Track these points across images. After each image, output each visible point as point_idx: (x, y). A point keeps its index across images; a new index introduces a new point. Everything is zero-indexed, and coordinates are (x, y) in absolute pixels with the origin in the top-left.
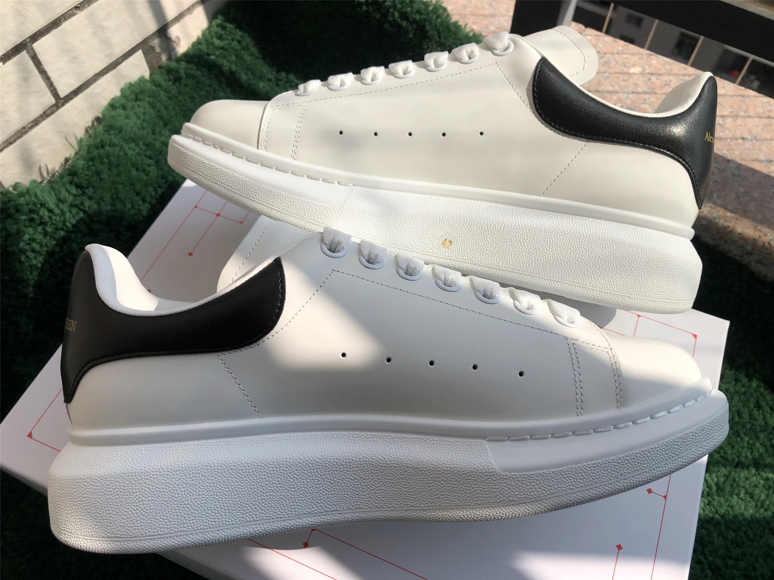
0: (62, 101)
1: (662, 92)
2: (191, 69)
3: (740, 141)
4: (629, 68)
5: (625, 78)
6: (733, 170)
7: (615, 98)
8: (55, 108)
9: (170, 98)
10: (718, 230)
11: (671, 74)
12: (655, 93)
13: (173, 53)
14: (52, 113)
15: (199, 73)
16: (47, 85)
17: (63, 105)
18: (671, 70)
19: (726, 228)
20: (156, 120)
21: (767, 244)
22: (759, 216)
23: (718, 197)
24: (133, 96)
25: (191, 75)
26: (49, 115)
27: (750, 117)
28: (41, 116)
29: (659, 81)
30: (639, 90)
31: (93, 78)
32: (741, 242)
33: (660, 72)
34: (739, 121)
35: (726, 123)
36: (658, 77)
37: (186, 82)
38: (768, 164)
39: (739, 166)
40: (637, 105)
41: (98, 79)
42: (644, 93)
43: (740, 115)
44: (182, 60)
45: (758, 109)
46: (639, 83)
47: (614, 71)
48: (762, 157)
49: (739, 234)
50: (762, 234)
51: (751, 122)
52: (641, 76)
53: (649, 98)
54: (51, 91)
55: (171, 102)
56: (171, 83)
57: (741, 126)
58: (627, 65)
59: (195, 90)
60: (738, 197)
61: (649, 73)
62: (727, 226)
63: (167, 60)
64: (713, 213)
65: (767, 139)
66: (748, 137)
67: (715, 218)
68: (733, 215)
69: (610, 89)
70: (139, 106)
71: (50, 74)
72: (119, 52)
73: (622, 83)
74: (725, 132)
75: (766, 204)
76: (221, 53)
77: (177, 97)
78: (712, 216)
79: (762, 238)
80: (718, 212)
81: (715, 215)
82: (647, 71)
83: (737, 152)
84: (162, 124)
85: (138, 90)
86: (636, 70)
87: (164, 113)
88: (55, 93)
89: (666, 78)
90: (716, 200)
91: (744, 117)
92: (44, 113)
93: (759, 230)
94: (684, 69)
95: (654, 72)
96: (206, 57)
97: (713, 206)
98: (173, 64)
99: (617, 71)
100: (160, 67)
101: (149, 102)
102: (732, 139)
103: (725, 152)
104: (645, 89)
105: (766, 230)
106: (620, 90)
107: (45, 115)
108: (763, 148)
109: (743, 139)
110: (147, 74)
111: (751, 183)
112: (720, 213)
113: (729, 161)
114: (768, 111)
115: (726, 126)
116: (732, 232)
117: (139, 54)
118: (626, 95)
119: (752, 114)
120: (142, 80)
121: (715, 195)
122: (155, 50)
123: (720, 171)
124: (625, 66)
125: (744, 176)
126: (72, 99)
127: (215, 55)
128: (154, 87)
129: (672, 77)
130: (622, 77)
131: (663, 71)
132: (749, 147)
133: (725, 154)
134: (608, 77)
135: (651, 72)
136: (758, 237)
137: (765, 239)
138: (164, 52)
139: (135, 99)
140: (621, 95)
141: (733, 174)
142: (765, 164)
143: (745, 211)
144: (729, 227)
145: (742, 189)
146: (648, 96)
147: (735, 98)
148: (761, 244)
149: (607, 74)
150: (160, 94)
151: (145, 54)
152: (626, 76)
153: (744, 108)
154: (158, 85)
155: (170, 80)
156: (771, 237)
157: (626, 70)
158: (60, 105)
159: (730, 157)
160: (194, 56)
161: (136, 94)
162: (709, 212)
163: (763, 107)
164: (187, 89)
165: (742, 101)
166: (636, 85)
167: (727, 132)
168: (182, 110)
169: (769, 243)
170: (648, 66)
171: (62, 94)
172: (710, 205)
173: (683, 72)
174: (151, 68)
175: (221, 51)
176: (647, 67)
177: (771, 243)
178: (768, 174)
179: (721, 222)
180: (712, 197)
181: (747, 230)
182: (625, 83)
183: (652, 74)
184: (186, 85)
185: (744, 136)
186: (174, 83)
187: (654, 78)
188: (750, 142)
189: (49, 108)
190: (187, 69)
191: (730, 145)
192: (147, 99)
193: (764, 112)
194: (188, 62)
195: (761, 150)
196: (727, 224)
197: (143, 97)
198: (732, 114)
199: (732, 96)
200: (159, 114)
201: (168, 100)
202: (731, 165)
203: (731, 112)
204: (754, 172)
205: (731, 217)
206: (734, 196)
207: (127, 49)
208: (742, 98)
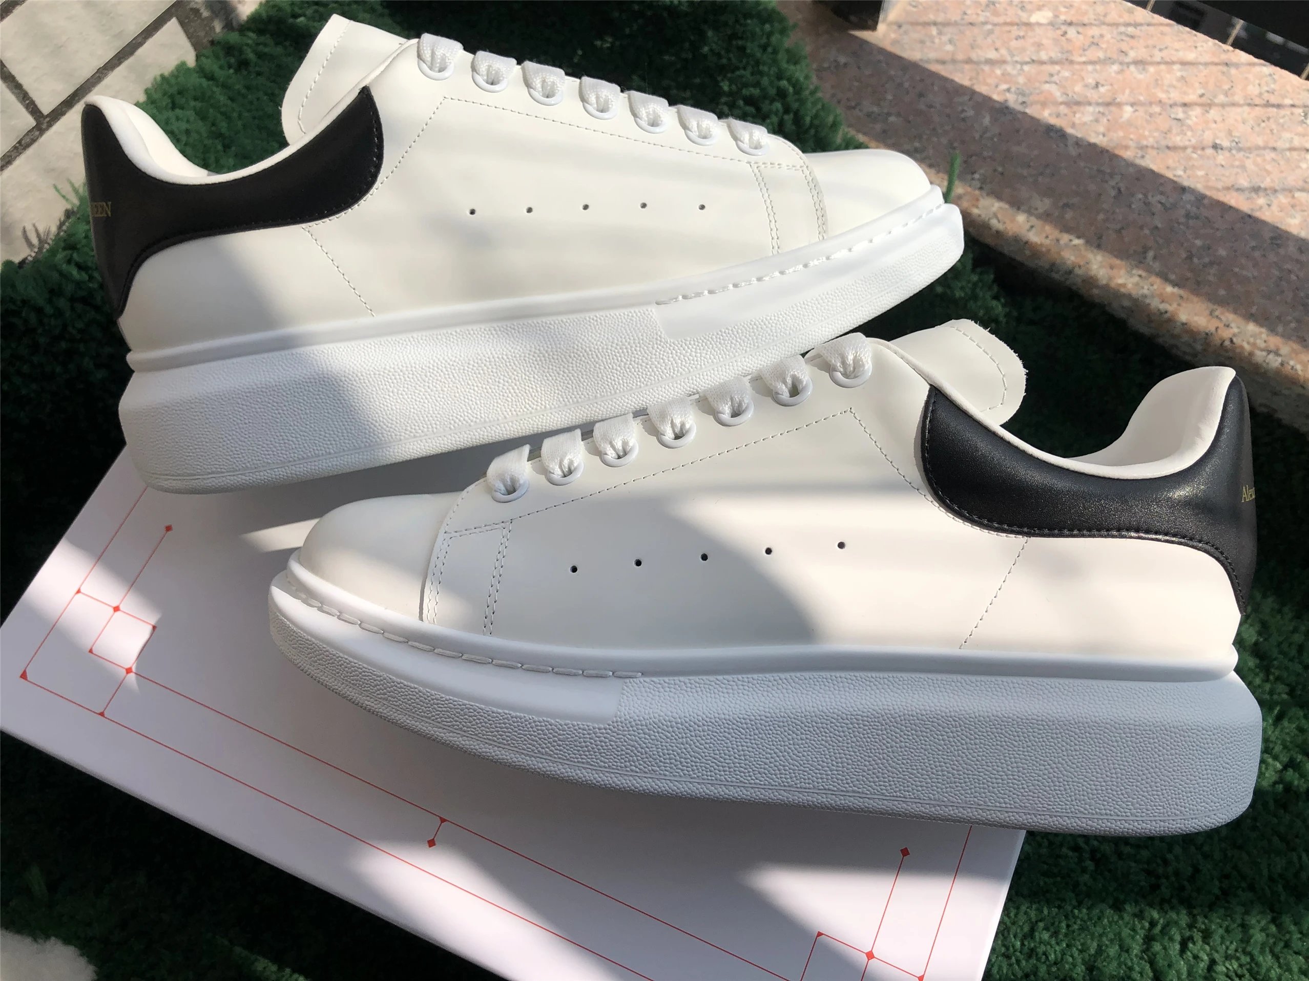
0: (48, 119)
1: (1083, 59)
2: (265, 45)
3: (1210, 151)
4: (1031, 12)
5: (1022, 34)
6: (1189, 206)
7: (998, 72)
8: (37, 133)
9: (232, 99)
10: (1148, 316)
11: (1104, 23)
12: (1072, 62)
13: (233, 15)
14: (33, 141)
15: (279, 50)
16: (17, 97)
17: (50, 125)
18: (1105, 16)
19: (1161, 313)
20: (208, 142)
21: (1227, 343)
22: (1222, 292)
23: (1155, 258)
24: (166, 101)
25: (265, 54)
26: (28, 146)
27: (1234, 104)
28: (15, 148)
29: (1081, 37)
30: (1044, 56)
31: (97, 75)
32: (1185, 338)
33: (1086, 21)
34: (1214, 113)
35: (1188, 117)
36: (1080, 29)
37: (257, 69)
38: (1253, 195)
39: (1200, 199)
40: (1037, 85)
41: (106, 75)
42: (1053, 62)
43: (1216, 101)
44: (249, 29)
45: (1250, 87)
46: (1044, 41)
47: (1001, 20)
48: (1244, 182)
49: (1184, 324)
50: (1221, 325)
51: (1234, 114)
52: (1050, 27)
53: (1059, 72)
54: (27, 107)
55: (234, 105)
56: (231, 71)
57: (1215, 122)
58: (1029, 7)
59: (274, 81)
60: (1190, 257)
61: (1065, 23)
62: (1163, 311)
63: (223, 28)
64: (1143, 288)
65: (1258, 148)
66: (1226, 143)
67: (1145, 296)
68: (1176, 290)
69: (992, 55)
70: (178, 119)
71: (21, 79)
72: (133, 29)
73: (1014, 44)
74: (1185, 134)
75: (1237, 270)
76: (316, 11)
77: (244, 96)
78: (1141, 292)
79: (1220, 331)
80: (1152, 285)
81: (1145, 291)
82: (1063, 18)
83: (1200, 173)
84: (220, 147)
85: (174, 90)
86: (1042, 17)
87: (223, 126)
88: (32, 108)
89: (1095, 31)
90: (1151, 263)
91: (1223, 106)
92: (20, 142)
93: (1217, 317)
94: (1130, 12)
95: (1074, 20)
96: (291, 20)
97: (1144, 274)
98: (234, 38)
99: (1008, 20)
100: (212, 43)
101: (195, 109)
102: (1195, 148)
103: (1180, 172)
104: (1055, 54)
105: (1230, 317)
106: (1009, 58)
107: (21, 146)
108: (1249, 164)
109: (1215, 147)
110: (190, 59)
111: (1218, 229)
112: (1155, 287)
113: (1184, 189)
114: (1268, 92)
115: (1189, 122)
116: (1171, 320)
117: (173, 25)
118: (1019, 66)
119: (1238, 98)
120: (181, 68)
121: (1151, 254)
122: (201, 14)
123: (1166, 209)
124: (1023, 8)
125: (1207, 218)
126: (63, 114)
127: (304, 15)
128: (205, 82)
129: (1105, 30)
130: (1015, 31)
131: (1090, 17)
132: (1223, 163)
133: (1179, 176)
134: (990, 32)
135: (1069, 21)
136: (1213, 329)
137: (1226, 334)
138: (217, 16)
139: (170, 105)
140: (1009, 68)
141: (1188, 216)
142: (1247, 194)
143: (1198, 283)
144: (1166, 312)
145: (1198, 242)
146: (1057, 68)
147: (1214, 69)
148: (1218, 342)
149: (989, 27)
150: (214, 92)
151: (182, 24)
152: (1024, 28)
153: (1226, 87)
154: (211, 77)
155: (230, 67)
156: (1236, 330)
157: (1024, 16)
158: (44, 126)
159: (1186, 183)
160: (270, 20)
161: (172, 97)
162: (1137, 284)
163: (1259, 85)
164: (261, 80)
165: (1223, 73)
166: (1039, 46)
167: (1189, 133)
168: (254, 118)
169: (1232, 341)
170: (1065, 7)
171: (46, 109)
172: (1140, 272)
173: (1127, 18)
174: (196, 45)
175: (316, 7)
176: (1063, 10)
177: (1235, 340)
178: (1249, 212)
179: (1155, 304)
180: (1145, 258)
181: (1196, 318)
182: (1020, 43)
183: (1071, 24)
184: (259, 74)
185: (1218, 142)
186: (238, 70)
187: (1072, 32)
188: (1227, 154)
189: (27, 134)
190: (258, 44)
191: (1190, 158)
192: (192, 103)
193: (1260, 95)
194: (260, 32)
195: (1243, 167)
196: (1163, 307)
197: (184, 100)
198: (1204, 100)
199: (1206, 64)
200: (213, 128)
201: (229, 102)
202: (1187, 197)
203: (1202, 96)
204: (1225, 209)
205: (1173, 294)
206: (1184, 255)
207: (148, 19)
208: (1225, 69)
